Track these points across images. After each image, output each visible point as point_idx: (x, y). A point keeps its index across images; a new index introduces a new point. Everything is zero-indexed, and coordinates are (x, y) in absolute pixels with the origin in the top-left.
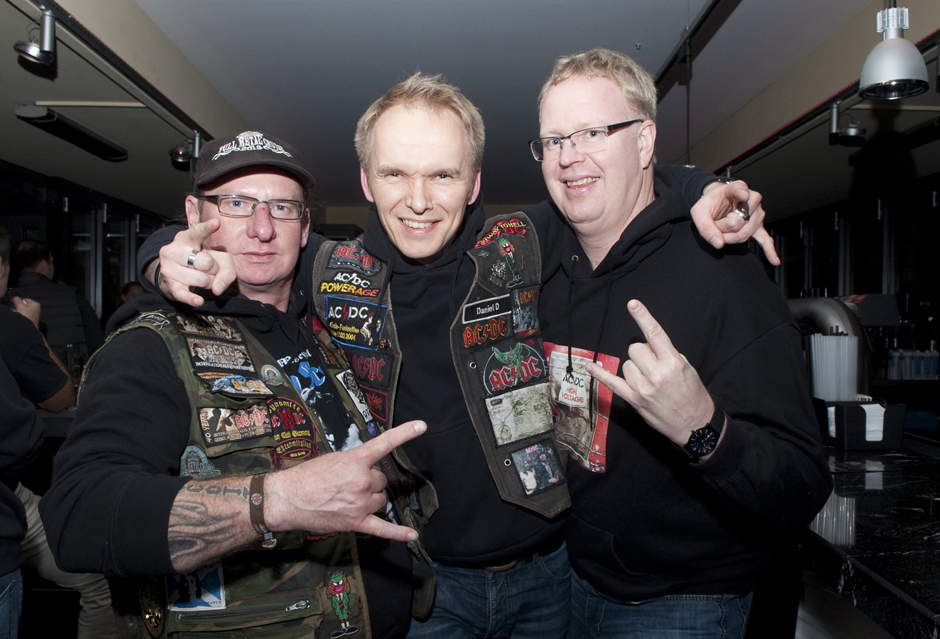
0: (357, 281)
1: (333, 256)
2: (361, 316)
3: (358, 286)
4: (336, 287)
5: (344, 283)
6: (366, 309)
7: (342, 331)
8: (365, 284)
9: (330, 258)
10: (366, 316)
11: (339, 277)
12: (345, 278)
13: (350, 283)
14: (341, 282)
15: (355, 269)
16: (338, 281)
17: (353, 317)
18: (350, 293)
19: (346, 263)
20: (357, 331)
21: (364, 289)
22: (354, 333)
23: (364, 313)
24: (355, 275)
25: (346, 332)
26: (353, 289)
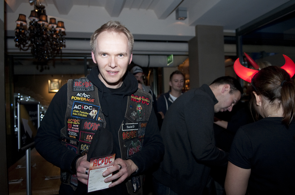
0: (86, 95)
1: (74, 86)
2: (90, 109)
3: (87, 98)
4: (79, 99)
5: (81, 97)
6: (92, 107)
7: (81, 113)
8: (89, 96)
9: (73, 87)
10: (91, 109)
11: (78, 94)
12: (81, 95)
13: (83, 97)
14: (80, 97)
15: (83, 91)
16: (78, 96)
17: (86, 109)
18: (84, 101)
19: (80, 89)
20: (88, 114)
21: (89, 99)
22: (86, 115)
23: (90, 108)
24: (84, 93)
25: (82, 114)
26: (85, 99)
